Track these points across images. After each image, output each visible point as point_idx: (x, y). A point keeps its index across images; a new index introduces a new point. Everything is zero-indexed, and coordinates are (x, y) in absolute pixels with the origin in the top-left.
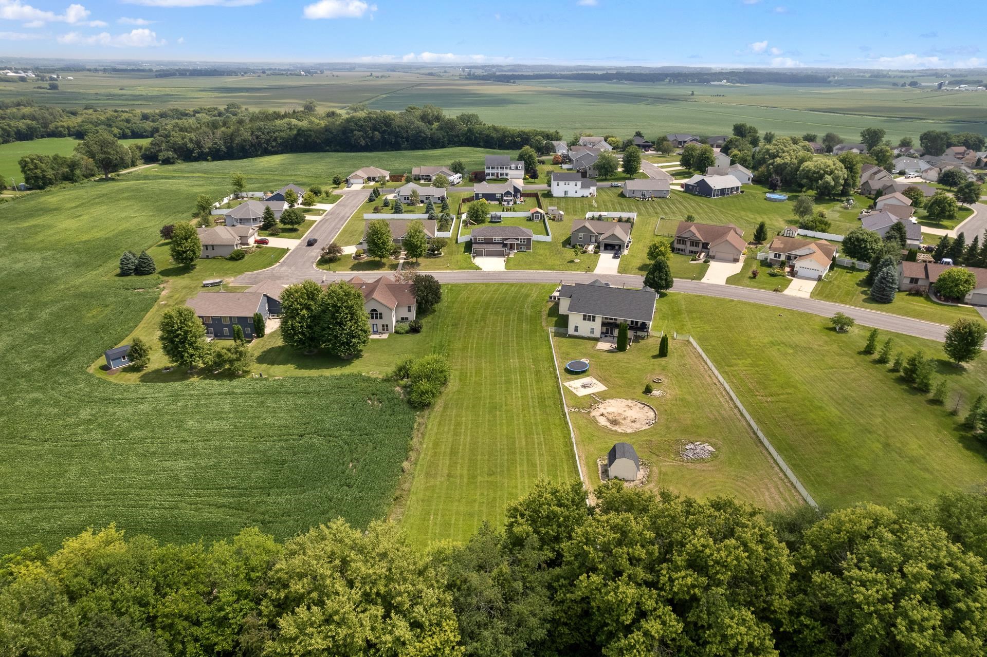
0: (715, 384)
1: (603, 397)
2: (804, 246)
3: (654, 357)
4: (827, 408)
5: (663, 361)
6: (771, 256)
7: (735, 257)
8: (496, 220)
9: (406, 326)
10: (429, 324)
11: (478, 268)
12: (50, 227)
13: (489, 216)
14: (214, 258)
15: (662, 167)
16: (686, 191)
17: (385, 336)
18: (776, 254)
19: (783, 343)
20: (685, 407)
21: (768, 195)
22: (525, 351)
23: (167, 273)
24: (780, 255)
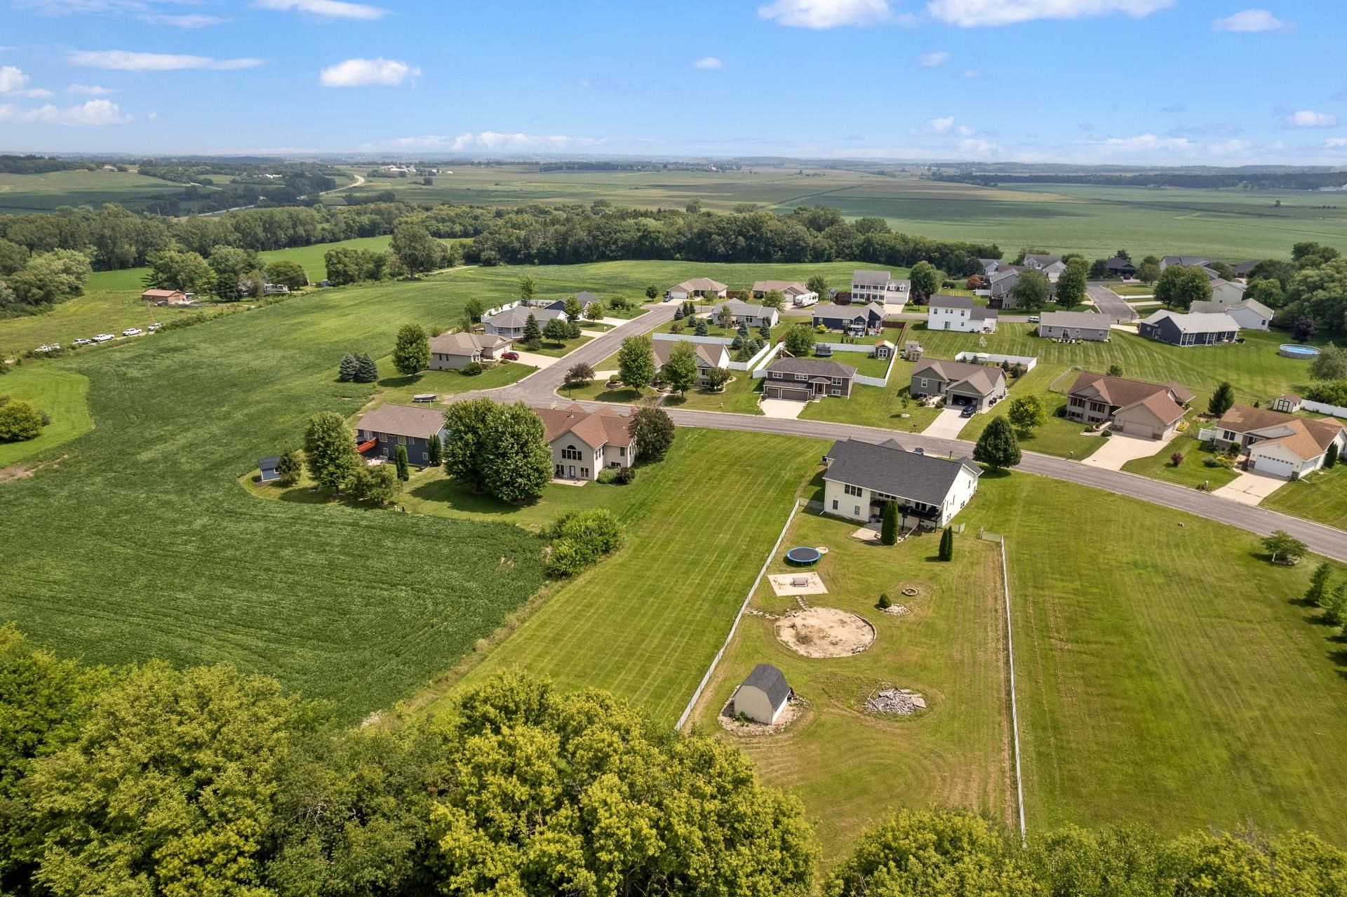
0: (996, 611)
1: (813, 601)
2: (1280, 423)
3: (930, 559)
4: (1165, 678)
5: (938, 567)
6: (1219, 435)
7: (1157, 432)
8: (823, 353)
9: (613, 473)
10: (644, 476)
11: (761, 413)
12: (313, 324)
13: (814, 348)
14: (447, 370)
15: (1129, 301)
16: (1140, 335)
17: (581, 484)
18: (1226, 433)
19: (1155, 567)
20: (926, 636)
21: (1283, 347)
22: (748, 525)
23: (386, 383)
24: (1233, 434)
